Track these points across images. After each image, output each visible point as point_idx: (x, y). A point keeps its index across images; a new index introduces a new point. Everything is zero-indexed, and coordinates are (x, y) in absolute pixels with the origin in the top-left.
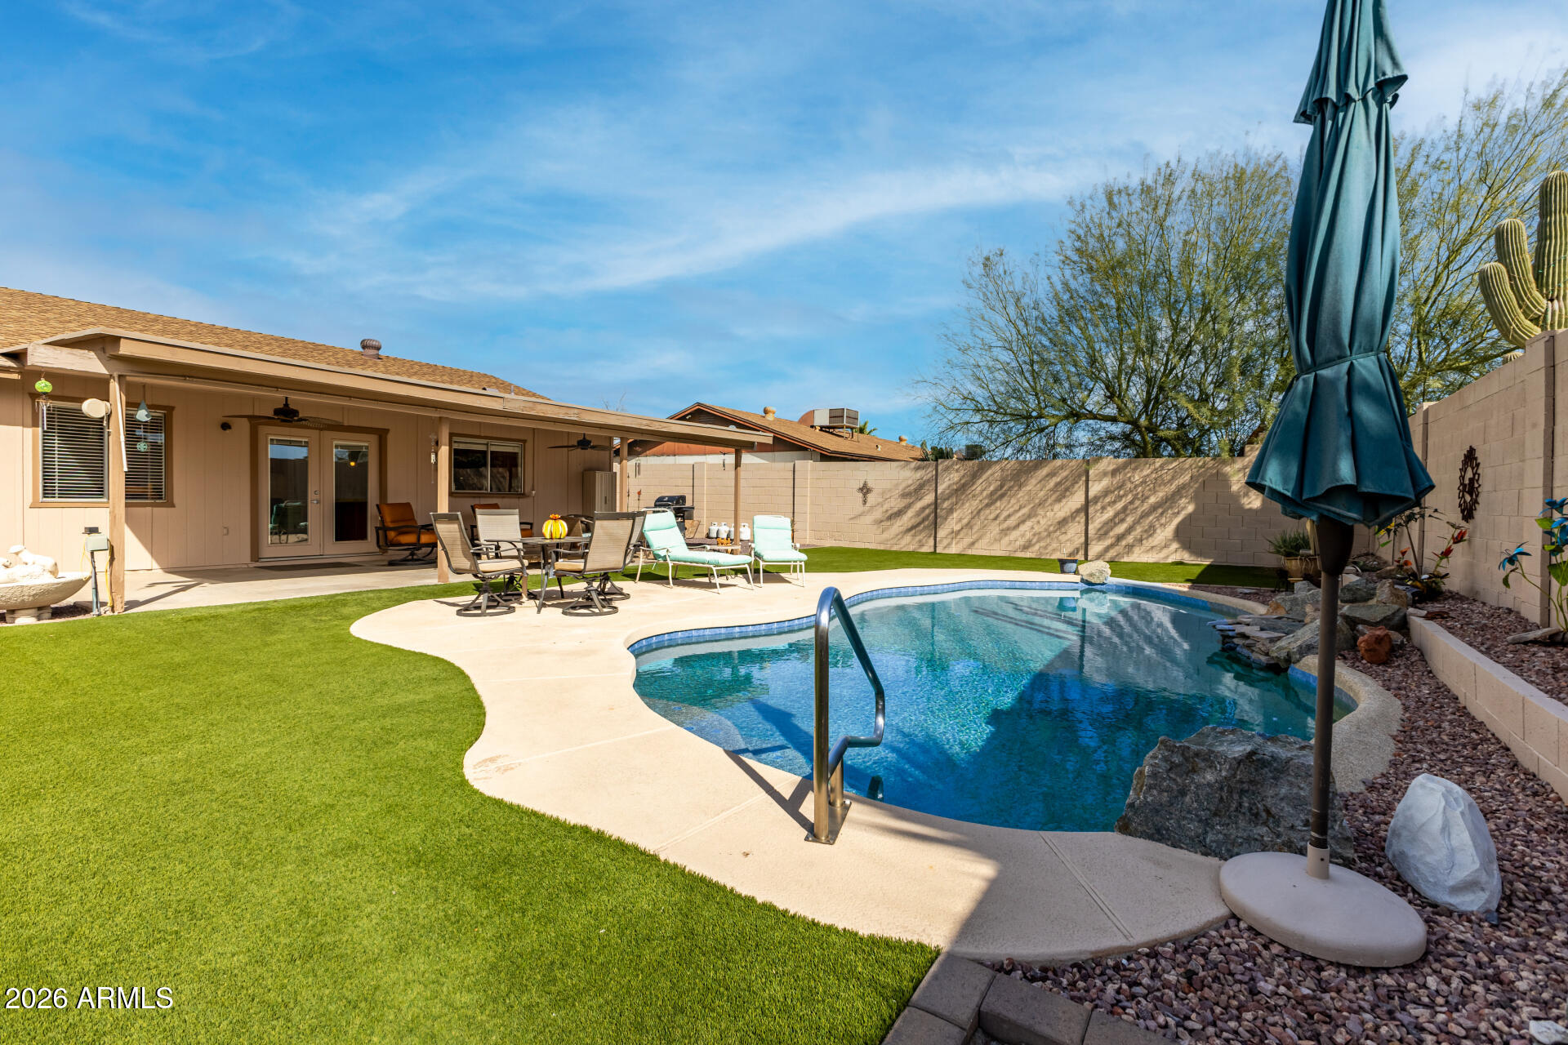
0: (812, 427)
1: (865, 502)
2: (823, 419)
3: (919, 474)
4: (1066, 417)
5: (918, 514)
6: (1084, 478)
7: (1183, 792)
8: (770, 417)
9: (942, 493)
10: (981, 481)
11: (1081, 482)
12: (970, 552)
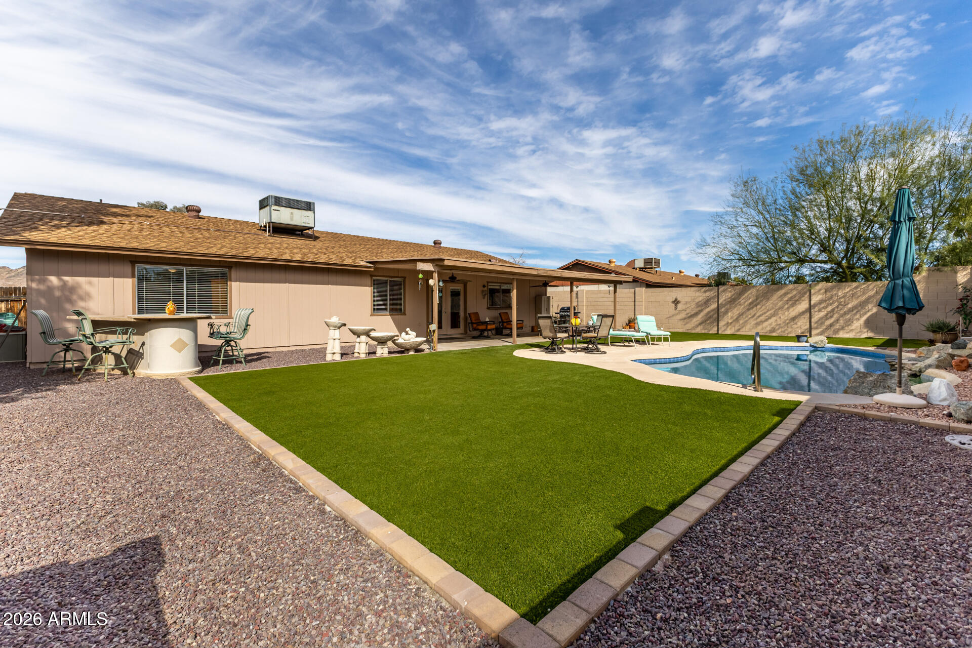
0: (634, 268)
1: (676, 308)
2: (640, 264)
3: (708, 294)
4: (796, 262)
5: (706, 315)
6: (808, 294)
7: (863, 383)
8: (613, 265)
9: (721, 303)
10: (744, 296)
11: (806, 296)
12: (739, 333)
